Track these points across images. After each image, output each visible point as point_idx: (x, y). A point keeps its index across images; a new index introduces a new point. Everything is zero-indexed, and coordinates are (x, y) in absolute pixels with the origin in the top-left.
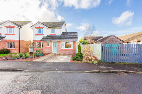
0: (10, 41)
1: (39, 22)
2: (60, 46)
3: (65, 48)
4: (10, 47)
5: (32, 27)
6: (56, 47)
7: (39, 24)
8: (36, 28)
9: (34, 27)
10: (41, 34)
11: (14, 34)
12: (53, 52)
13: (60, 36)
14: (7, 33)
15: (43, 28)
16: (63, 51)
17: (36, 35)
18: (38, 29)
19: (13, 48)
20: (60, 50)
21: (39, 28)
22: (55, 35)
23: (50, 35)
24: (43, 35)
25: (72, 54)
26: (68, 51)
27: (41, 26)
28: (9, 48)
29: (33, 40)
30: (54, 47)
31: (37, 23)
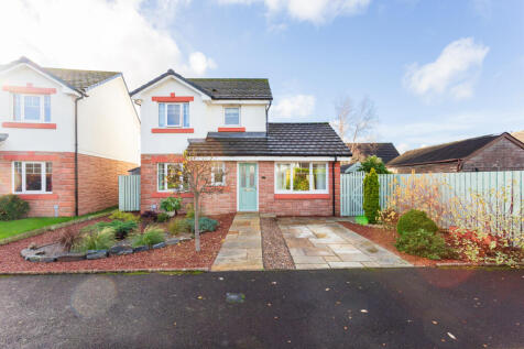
0: (32, 155)
1: (171, 72)
2: (273, 181)
3: (291, 192)
4: (28, 189)
5: (137, 96)
6: (252, 184)
7: (172, 83)
8: (154, 99)
9: (145, 96)
10: (181, 125)
11: (53, 127)
12: (238, 210)
13: (264, 136)
14: (12, 121)
15: (187, 100)
16: (288, 204)
17: (155, 131)
18: (166, 105)
19: (43, 191)
20: (270, 197)
21: (173, 99)
22: (242, 131)
23: (221, 131)
24: (191, 131)
25: (324, 213)
26: (306, 204)
27: (182, 91)
28: (25, 192)
29: (143, 156)
30: (243, 184)
31: (163, 76)
